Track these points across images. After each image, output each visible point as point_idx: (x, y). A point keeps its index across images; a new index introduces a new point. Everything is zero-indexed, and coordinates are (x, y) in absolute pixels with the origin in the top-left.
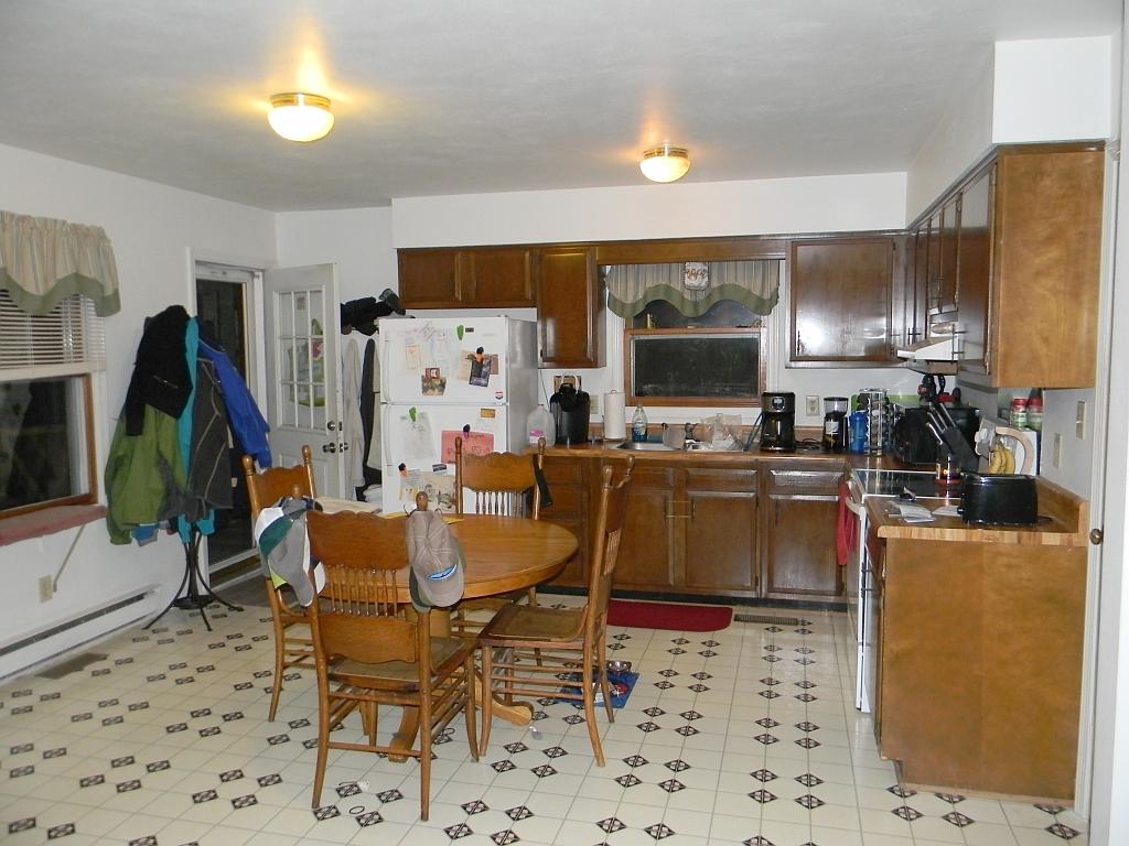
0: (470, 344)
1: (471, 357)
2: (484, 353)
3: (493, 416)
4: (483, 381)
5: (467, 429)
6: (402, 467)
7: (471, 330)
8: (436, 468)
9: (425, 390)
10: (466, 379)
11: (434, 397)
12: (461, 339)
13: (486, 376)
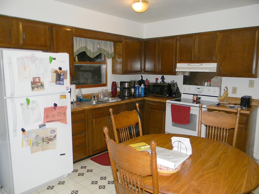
0: (55, 66)
1: (56, 72)
2: (62, 70)
3: (65, 98)
4: (62, 83)
5: (55, 105)
6: (23, 130)
7: (55, 59)
8: (41, 126)
9: (33, 88)
10: (54, 82)
11: (37, 92)
12: (51, 63)
13: (63, 80)
